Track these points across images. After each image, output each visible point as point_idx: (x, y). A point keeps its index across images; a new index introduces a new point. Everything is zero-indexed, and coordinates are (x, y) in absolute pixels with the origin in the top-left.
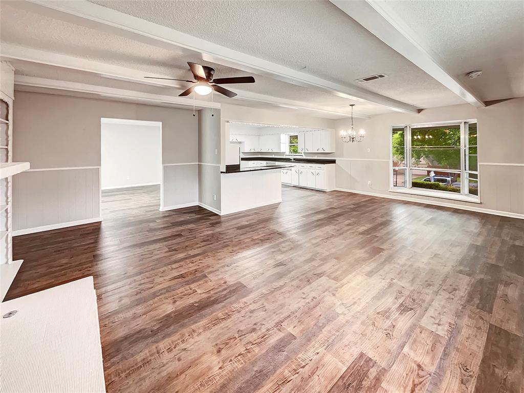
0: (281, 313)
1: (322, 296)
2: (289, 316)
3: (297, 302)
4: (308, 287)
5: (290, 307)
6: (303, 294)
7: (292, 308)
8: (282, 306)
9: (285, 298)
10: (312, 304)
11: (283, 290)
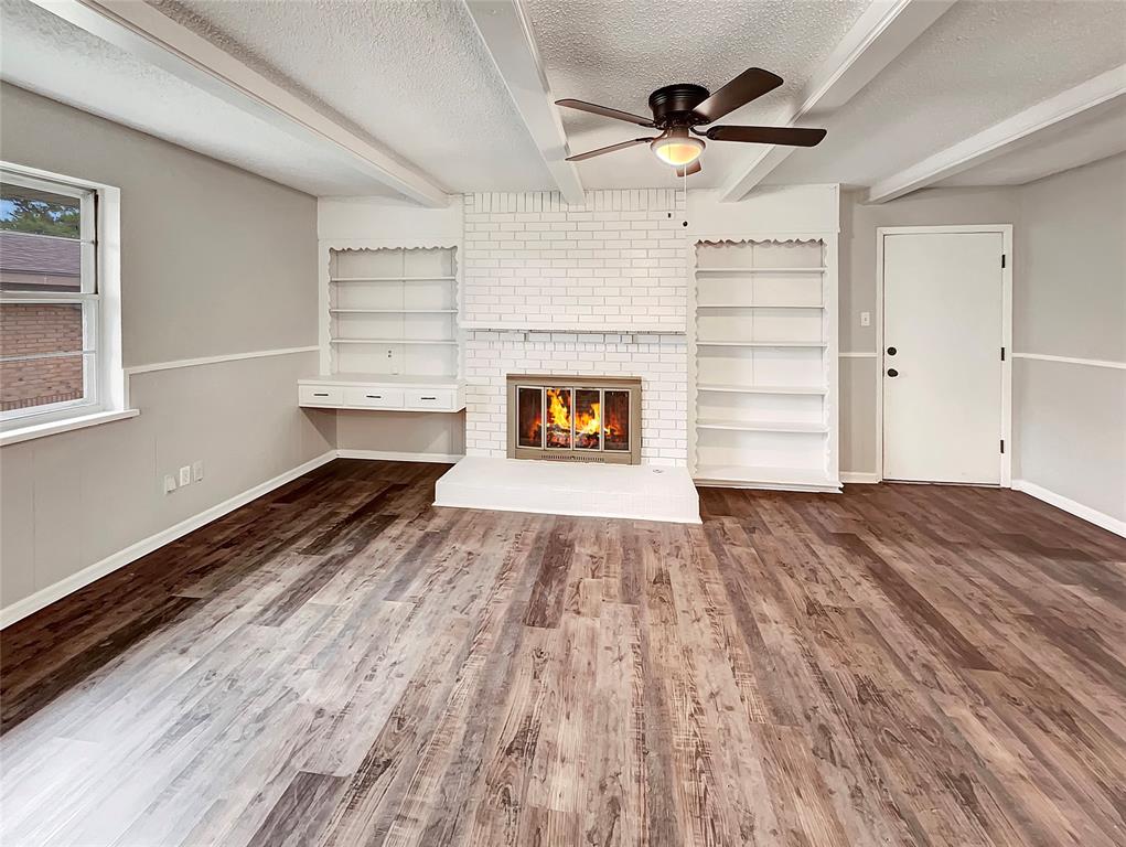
0: (427, 617)
1: (352, 692)
2: (409, 619)
3: (407, 649)
4: (395, 699)
5: (415, 633)
6: (401, 671)
7: (411, 633)
8: (431, 628)
9: (437, 644)
10: (373, 661)
11: (451, 658)
